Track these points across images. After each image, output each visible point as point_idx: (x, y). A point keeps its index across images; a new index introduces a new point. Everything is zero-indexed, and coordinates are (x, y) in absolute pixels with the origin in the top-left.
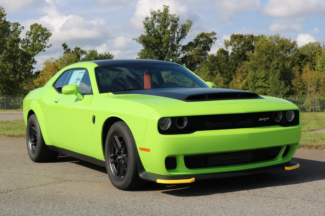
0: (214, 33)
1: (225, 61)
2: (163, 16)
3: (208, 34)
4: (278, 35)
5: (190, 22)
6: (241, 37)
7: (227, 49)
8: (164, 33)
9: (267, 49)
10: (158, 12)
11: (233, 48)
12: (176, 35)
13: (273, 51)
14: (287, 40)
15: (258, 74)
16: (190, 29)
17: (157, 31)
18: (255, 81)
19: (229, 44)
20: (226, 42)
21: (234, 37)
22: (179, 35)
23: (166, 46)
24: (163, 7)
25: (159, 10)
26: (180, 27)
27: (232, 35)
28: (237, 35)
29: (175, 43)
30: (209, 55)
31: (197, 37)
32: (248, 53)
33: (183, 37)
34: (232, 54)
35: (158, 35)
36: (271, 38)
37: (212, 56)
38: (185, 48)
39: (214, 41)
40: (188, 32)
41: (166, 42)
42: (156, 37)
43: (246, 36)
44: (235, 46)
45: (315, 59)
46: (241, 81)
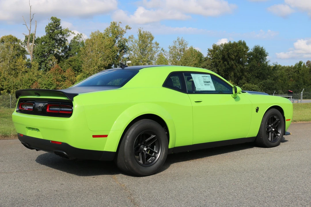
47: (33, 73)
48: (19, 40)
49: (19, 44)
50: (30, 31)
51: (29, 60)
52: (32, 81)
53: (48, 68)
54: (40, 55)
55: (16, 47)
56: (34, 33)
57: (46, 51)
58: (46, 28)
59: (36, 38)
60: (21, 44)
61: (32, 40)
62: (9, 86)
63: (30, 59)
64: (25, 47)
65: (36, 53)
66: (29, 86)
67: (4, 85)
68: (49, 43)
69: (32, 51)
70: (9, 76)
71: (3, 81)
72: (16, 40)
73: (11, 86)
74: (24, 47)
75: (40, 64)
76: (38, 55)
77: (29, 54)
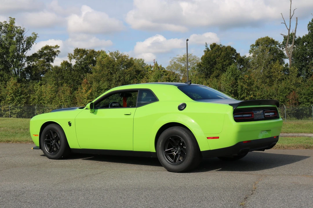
0: (57, 47)
1: (69, 73)
2: (10, 28)
3: (52, 47)
4: (118, 51)
5: (35, 35)
6: (84, 52)
7: (71, 61)
8: (10, 44)
9: (108, 63)
10: (5, 23)
11: (77, 62)
12: (21, 46)
13: (114, 66)
14: (125, 56)
15: (101, 86)
16: (35, 41)
17: (4, 42)
18: (99, 91)
19: (72, 57)
20: (69, 55)
21: (78, 51)
22: (24, 46)
23: (12, 56)
24: (9, 19)
25: (6, 22)
26: (25, 39)
27: (76, 49)
28: (80, 49)
29: (20, 54)
30: (54, 67)
31: (42, 49)
32: (90, 66)
33: (28, 48)
34: (75, 66)
35: (4, 45)
36: (111, 54)
37: (56, 67)
38: (29, 59)
39: (57, 54)
40: (33, 44)
41: (12, 52)
42: (2, 47)
43: (88, 51)
44: (78, 59)
45: (147, 74)
46: (87, 91)
47: (291, 81)
48: (277, 42)
49: (276, 47)
50: (289, 30)
51: (287, 65)
52: (288, 90)
53: (310, 74)
54: (300, 58)
55: (273, 50)
56: (294, 32)
57: (308, 54)
58: (309, 25)
59: (297, 39)
60: (279, 46)
61: (292, 41)
62: (262, 96)
63: (289, 64)
64: (284, 49)
65: (296, 56)
66: (285, 97)
67: (257, 95)
68: (312, 43)
69: (291, 54)
70: (263, 85)
71: (256, 91)
72: (273, 42)
73: (264, 97)
74: (282, 50)
75: (301, 69)
76: (298, 58)
77: (287, 58)
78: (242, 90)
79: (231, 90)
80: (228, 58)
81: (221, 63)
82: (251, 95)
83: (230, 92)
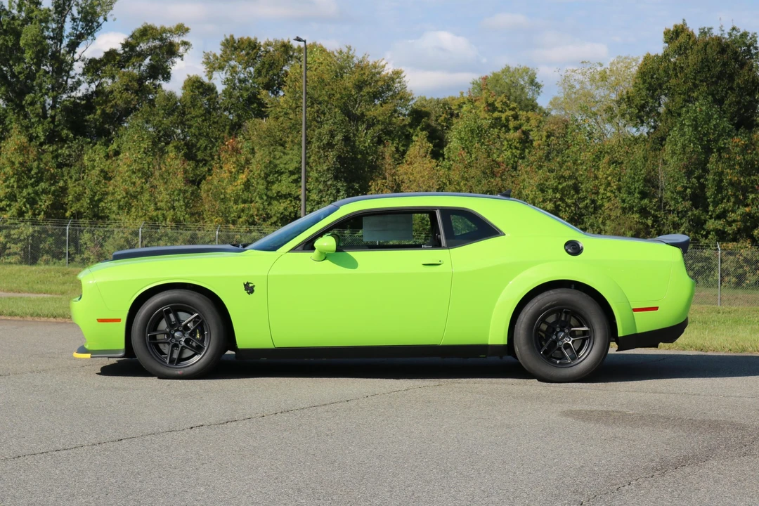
0: (182, 29)
3: (164, 31)
4: (349, 49)
6: (253, 45)
7: (210, 78)
11: (228, 79)
12: (68, 25)
14: (374, 66)
15: (281, 160)
16: (110, 12)
17: (10, 13)
18: (270, 178)
19: (216, 65)
20: (208, 58)
27: (227, 40)
28: (240, 39)
29: (63, 51)
30: (166, 93)
31: (132, 37)
32: (266, 96)
33: (89, 34)
34: (226, 93)
38: (94, 67)
39: (181, 49)
40: (105, 19)
43: (268, 45)
44: (233, 71)
46: (233, 178)
78: (720, 188)
79: (683, 187)
80: (706, 77)
81: (684, 94)
82: (747, 205)
83: (679, 193)
